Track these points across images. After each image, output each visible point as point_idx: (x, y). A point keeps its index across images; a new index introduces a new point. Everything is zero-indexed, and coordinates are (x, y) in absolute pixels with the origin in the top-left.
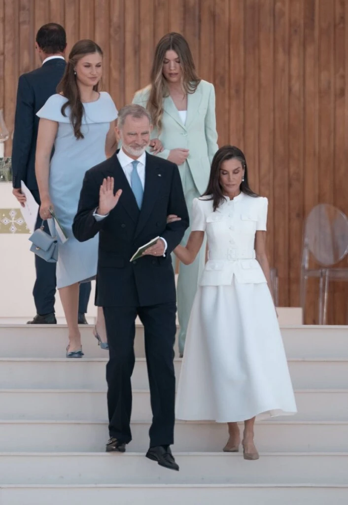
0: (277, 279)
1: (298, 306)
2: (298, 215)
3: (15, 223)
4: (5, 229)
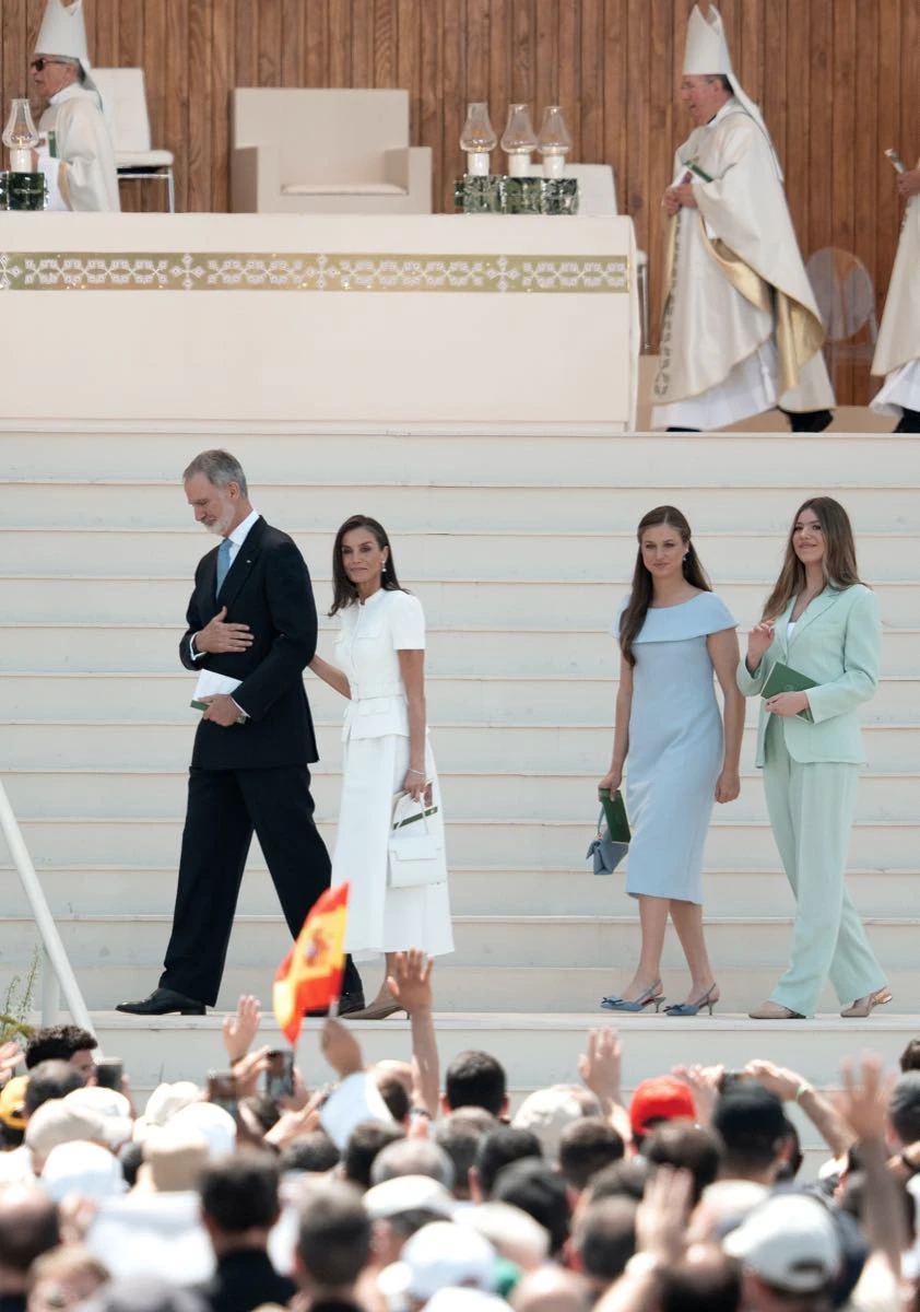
3: (506, 277)
4: (490, 286)
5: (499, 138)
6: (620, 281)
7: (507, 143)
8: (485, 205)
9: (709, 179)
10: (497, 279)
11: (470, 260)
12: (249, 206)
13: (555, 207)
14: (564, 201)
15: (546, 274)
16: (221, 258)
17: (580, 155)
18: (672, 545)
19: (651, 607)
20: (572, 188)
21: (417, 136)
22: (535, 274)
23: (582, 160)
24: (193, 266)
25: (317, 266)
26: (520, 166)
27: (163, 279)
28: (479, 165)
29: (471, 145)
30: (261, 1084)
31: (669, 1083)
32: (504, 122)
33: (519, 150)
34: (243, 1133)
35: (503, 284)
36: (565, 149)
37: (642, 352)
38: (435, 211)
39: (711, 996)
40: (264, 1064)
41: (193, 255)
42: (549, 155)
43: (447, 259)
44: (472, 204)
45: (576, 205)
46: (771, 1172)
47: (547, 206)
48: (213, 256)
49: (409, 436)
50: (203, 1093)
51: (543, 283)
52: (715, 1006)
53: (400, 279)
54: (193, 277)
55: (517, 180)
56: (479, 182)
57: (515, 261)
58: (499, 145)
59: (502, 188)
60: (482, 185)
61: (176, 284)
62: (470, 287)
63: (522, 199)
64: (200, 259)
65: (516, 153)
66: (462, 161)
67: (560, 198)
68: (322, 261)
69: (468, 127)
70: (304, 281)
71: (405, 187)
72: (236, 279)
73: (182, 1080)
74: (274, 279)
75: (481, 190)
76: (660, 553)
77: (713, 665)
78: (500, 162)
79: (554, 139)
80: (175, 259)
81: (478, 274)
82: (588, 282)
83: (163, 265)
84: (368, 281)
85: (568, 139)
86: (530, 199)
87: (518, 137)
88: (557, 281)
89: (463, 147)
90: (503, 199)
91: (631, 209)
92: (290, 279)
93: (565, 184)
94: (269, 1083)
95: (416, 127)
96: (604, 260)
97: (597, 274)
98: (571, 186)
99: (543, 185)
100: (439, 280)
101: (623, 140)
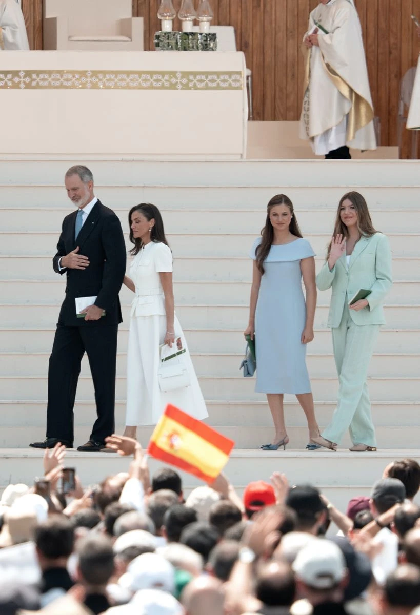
0: (379, 124)
1: (396, 145)
2: (396, 76)
3: (181, 82)
4: (173, 87)
5: (177, 13)
6: (238, 84)
7: (181, 15)
8: (170, 47)
9: (327, 33)
10: (177, 83)
11: (163, 73)
12: (52, 46)
13: (206, 47)
14: (210, 44)
15: (201, 81)
16: (38, 73)
17: (218, 21)
18: (286, 215)
19: (273, 245)
20: (214, 37)
21: (136, 11)
22: (195, 81)
23: (219, 24)
24: (25, 77)
25: (86, 77)
26: (188, 27)
27: (10, 83)
28: (167, 26)
29: (164, 16)
30: (59, 485)
31: (263, 484)
32: (180, 4)
33: (187, 19)
34: (52, 509)
35: (179, 86)
36: (210, 18)
37: (249, 119)
38: (145, 50)
39: (285, 441)
40: (60, 474)
41: (24, 71)
42: (203, 21)
43: (151, 73)
44: (163, 46)
45: (216, 47)
46: (315, 529)
47: (202, 47)
48: (34, 72)
49: (133, 161)
50: (33, 489)
51: (199, 85)
52: (287, 446)
53: (128, 83)
54: (24, 82)
55: (186, 34)
56: (167, 35)
57: (185, 74)
58: (177, 16)
59: (179, 38)
60: (168, 37)
61: (16, 86)
62: (163, 87)
63: (189, 44)
64: (28, 73)
65: (186, 20)
66: (158, 25)
67: (208, 43)
68: (89, 74)
69: (162, 7)
70: (80, 84)
71: (130, 38)
72: (46, 83)
73: (20, 483)
74: (65, 83)
75: (168, 39)
76: (281, 219)
77: (301, 273)
78: (177, 24)
79: (204, 13)
80: (16, 73)
81: (166, 81)
82: (222, 84)
83: (9, 76)
84: (112, 84)
85: (212, 14)
86: (193, 43)
87: (187, 13)
88: (207, 84)
89: (159, 17)
90: (179, 43)
91: (243, 48)
92: (74, 83)
93: (210, 36)
94: (63, 484)
95: (136, 6)
96: (230, 74)
97: (227, 81)
98: (213, 37)
99: (199, 36)
100: (148, 84)
101: (240, 13)
